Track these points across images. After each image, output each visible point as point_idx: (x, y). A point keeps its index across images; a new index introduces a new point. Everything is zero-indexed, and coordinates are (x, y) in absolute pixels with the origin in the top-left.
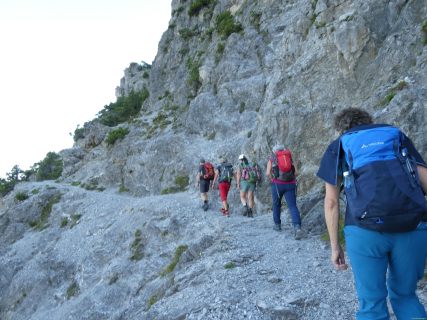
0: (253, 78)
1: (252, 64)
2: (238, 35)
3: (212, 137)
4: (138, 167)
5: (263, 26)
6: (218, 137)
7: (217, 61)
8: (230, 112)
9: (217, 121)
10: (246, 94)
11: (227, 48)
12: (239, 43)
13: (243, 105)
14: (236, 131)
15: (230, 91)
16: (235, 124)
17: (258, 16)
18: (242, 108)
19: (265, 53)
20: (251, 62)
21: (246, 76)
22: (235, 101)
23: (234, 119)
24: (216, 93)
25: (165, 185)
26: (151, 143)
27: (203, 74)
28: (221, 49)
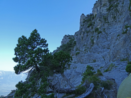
0: (105, 42)
1: (105, 40)
2: (101, 34)
3: (99, 53)
4: (85, 59)
5: (106, 32)
6: (100, 53)
7: (97, 39)
8: (102, 49)
9: (99, 50)
10: (105, 46)
11: (99, 37)
12: (102, 35)
13: (104, 47)
14: (104, 52)
15: (101, 45)
16: (103, 51)
17: (104, 29)
18: (104, 48)
19: (108, 38)
20: (105, 39)
21: (104, 42)
22: (103, 47)
23: (103, 50)
24: (98, 45)
25: (91, 62)
26: (86, 55)
27: (95, 41)
28: (98, 37)
